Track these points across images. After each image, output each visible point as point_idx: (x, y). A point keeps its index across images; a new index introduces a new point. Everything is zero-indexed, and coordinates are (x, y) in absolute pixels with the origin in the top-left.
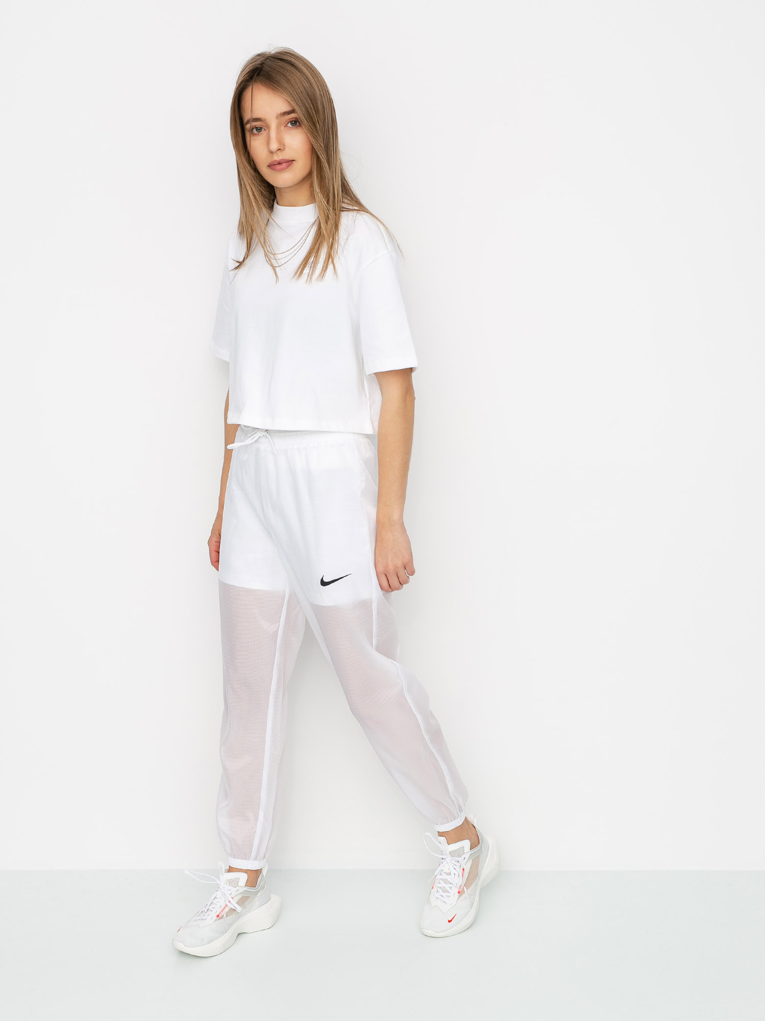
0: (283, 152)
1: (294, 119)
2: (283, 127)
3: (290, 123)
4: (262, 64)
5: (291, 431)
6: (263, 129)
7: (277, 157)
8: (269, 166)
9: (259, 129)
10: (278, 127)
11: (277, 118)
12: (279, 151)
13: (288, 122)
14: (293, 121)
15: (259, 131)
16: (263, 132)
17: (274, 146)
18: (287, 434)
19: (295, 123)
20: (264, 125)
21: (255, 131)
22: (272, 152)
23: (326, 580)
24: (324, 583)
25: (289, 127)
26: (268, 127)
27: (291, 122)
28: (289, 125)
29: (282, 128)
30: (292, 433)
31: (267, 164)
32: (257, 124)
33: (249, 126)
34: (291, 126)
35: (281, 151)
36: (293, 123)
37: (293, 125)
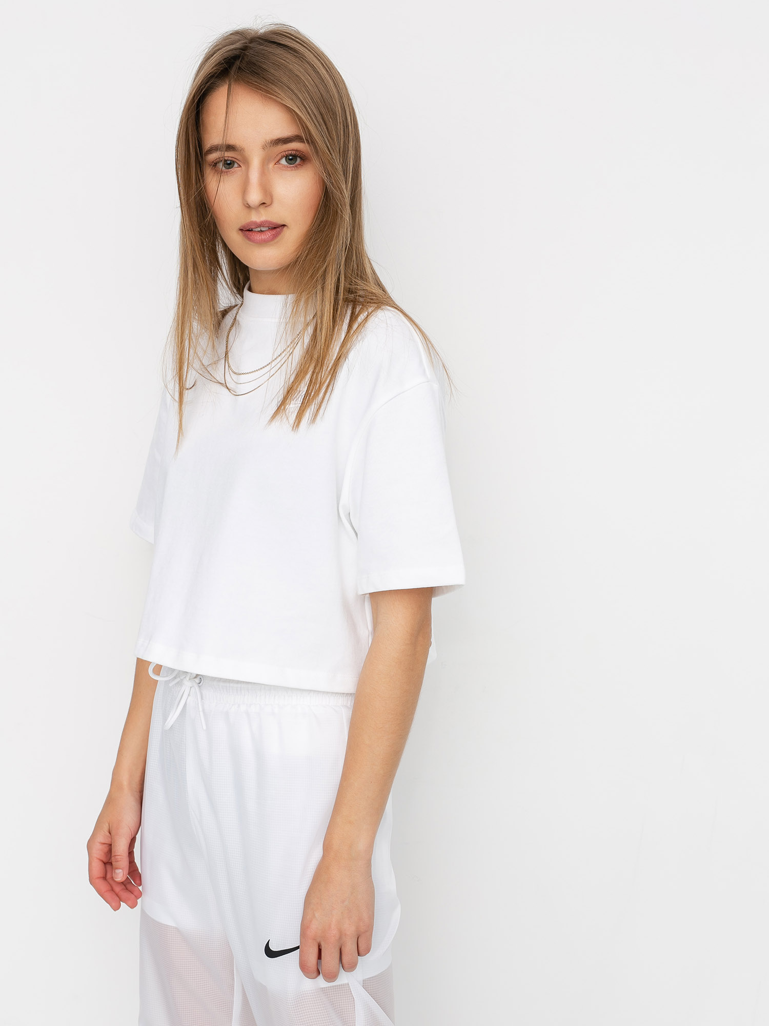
0: (269, 209)
1: (294, 152)
2: (273, 163)
3: (284, 160)
4: (245, 48)
5: (238, 682)
6: (236, 165)
7: (257, 217)
8: (241, 230)
9: (229, 164)
10: (264, 163)
11: (264, 148)
12: (262, 206)
13: (282, 158)
14: (291, 155)
15: (228, 166)
16: (235, 168)
17: (255, 197)
18: (231, 685)
19: (294, 159)
20: (238, 157)
21: (221, 165)
22: (248, 207)
23: (274, 948)
24: (270, 953)
25: (284, 166)
26: (246, 162)
27: (286, 157)
28: (283, 161)
29: (271, 165)
30: (239, 685)
31: (239, 226)
32: (229, 155)
33: (213, 157)
34: (286, 163)
35: (266, 207)
36: (291, 160)
37: (290, 162)
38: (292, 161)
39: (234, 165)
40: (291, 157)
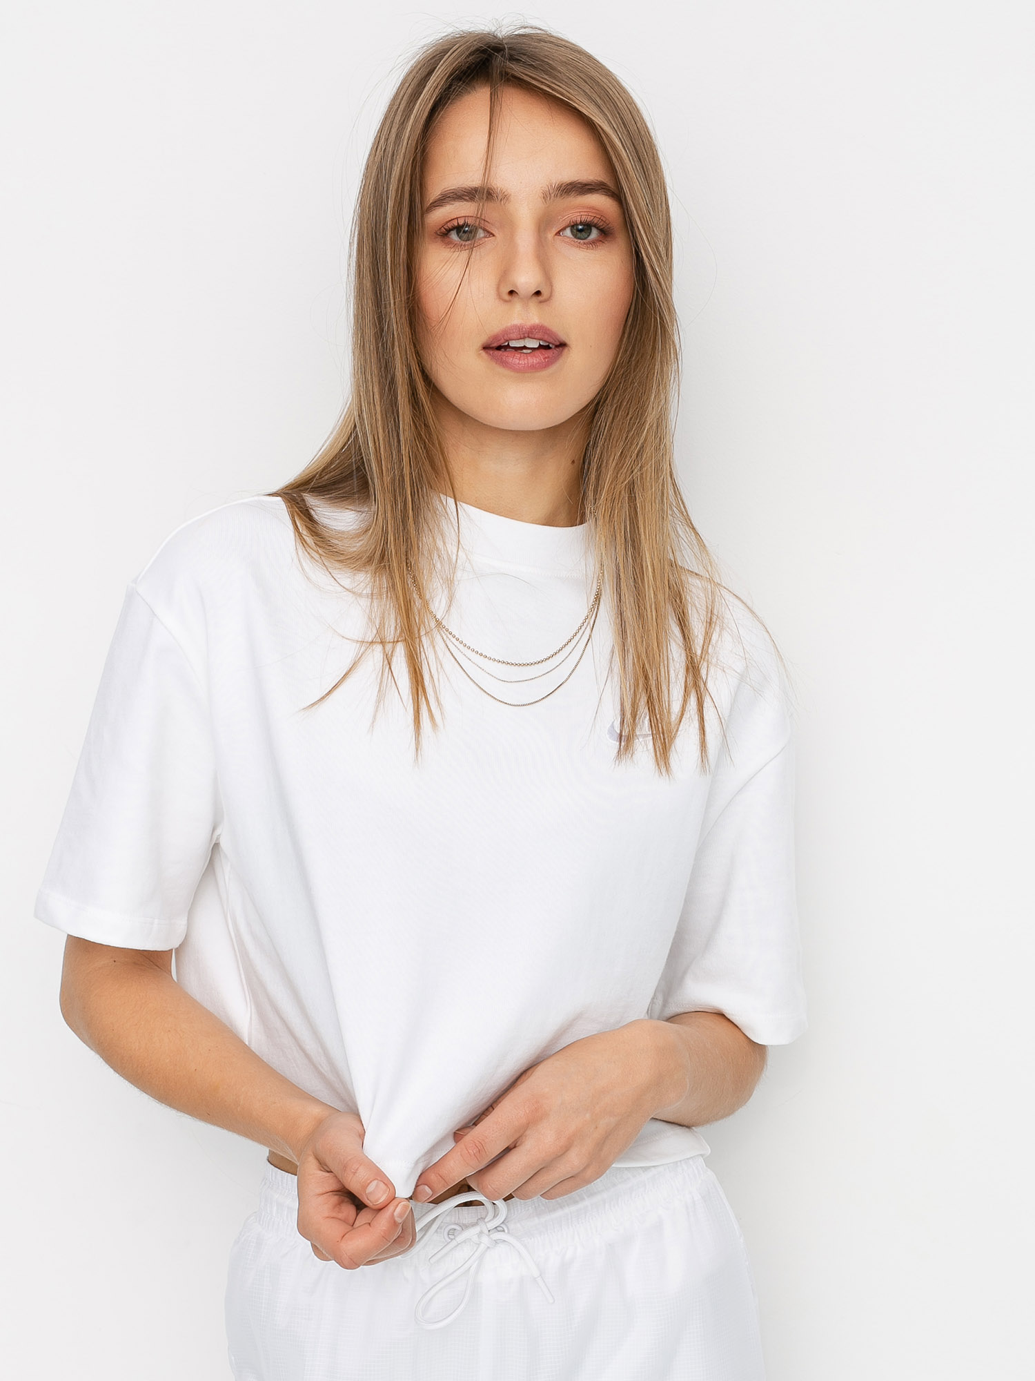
0: (547, 304)
1: (588, 216)
2: (554, 232)
3: (570, 228)
6: (481, 234)
7: (522, 321)
8: (486, 348)
9: (470, 230)
10: (543, 224)
12: (535, 298)
13: (564, 229)
14: (583, 222)
15: (467, 234)
16: (482, 238)
19: (587, 229)
20: (493, 216)
21: (452, 233)
26: (509, 225)
28: (568, 232)
29: (551, 234)
31: (483, 339)
33: (439, 216)
34: (572, 236)
35: (541, 302)
36: (581, 231)
37: (579, 235)
38: (583, 233)
39: (476, 233)
40: (580, 227)
